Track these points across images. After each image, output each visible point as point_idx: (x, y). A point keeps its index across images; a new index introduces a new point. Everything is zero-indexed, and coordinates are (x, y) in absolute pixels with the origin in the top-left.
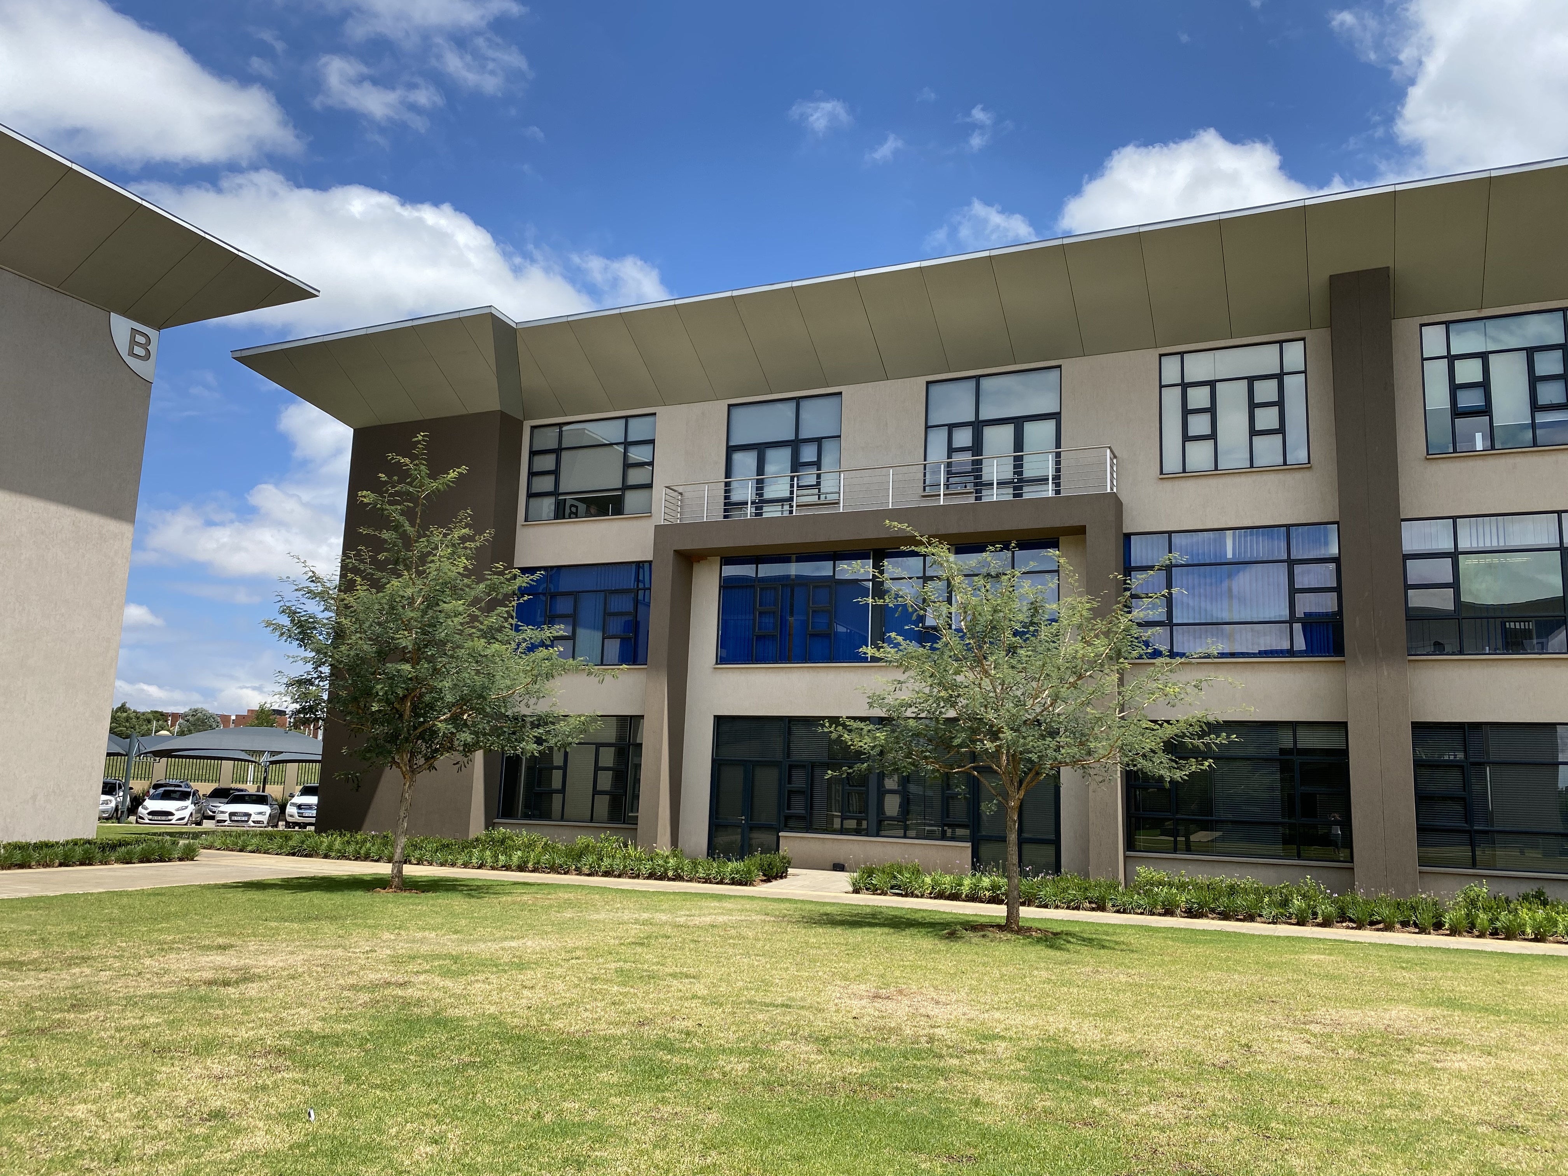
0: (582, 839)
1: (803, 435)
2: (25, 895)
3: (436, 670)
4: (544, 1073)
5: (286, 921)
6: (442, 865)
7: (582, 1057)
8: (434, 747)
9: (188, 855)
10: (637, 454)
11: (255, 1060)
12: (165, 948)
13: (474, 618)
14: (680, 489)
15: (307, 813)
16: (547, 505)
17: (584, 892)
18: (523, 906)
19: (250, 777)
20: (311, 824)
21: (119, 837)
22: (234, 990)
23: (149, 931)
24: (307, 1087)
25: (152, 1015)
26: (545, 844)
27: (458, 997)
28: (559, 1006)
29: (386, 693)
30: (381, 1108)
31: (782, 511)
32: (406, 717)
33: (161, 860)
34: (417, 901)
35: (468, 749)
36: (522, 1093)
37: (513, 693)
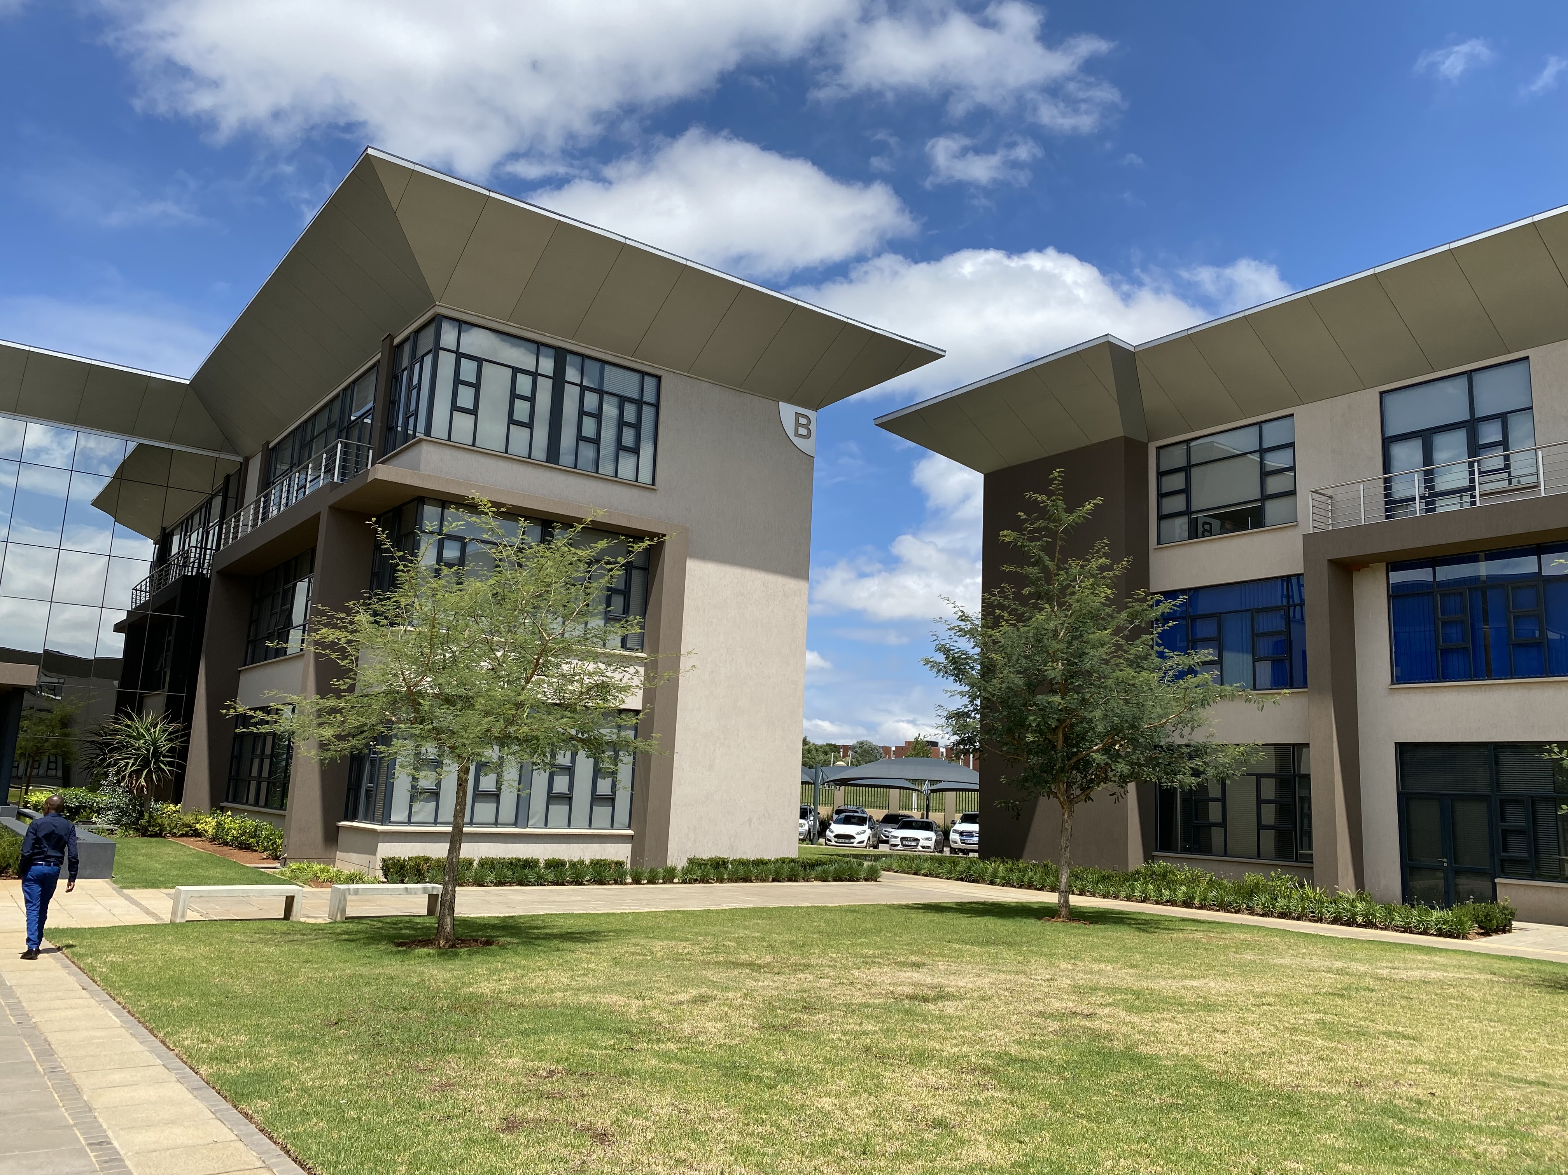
0: (1251, 877)
1: (1480, 413)
2: (751, 906)
3: (1084, 702)
4: (1257, 1126)
5: (966, 944)
6: (1104, 896)
7: (1296, 1114)
8: (1088, 778)
9: (872, 876)
10: (1274, 461)
11: (964, 1076)
12: (869, 962)
13: (1119, 647)
14: (1329, 492)
15: (969, 840)
16: (1180, 525)
17: (1261, 934)
18: (1196, 943)
19: (915, 805)
20: (973, 851)
21: (816, 857)
22: (933, 1007)
23: (852, 945)
24: (1016, 1109)
25: (869, 1023)
26: (1210, 880)
27: (1148, 1034)
28: (1258, 1055)
29: (1038, 725)
30: (1091, 1139)
31: (1461, 504)
32: (1059, 748)
33: (851, 880)
34: (1087, 932)
35: (1124, 780)
36: (1236, 1144)
37: (1165, 723)
